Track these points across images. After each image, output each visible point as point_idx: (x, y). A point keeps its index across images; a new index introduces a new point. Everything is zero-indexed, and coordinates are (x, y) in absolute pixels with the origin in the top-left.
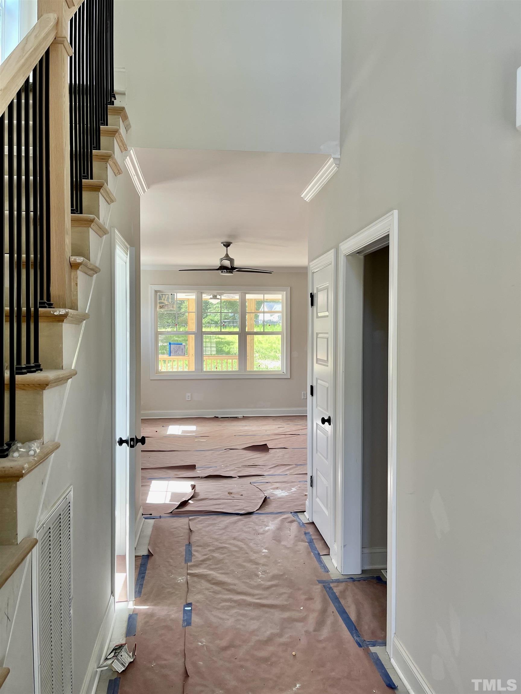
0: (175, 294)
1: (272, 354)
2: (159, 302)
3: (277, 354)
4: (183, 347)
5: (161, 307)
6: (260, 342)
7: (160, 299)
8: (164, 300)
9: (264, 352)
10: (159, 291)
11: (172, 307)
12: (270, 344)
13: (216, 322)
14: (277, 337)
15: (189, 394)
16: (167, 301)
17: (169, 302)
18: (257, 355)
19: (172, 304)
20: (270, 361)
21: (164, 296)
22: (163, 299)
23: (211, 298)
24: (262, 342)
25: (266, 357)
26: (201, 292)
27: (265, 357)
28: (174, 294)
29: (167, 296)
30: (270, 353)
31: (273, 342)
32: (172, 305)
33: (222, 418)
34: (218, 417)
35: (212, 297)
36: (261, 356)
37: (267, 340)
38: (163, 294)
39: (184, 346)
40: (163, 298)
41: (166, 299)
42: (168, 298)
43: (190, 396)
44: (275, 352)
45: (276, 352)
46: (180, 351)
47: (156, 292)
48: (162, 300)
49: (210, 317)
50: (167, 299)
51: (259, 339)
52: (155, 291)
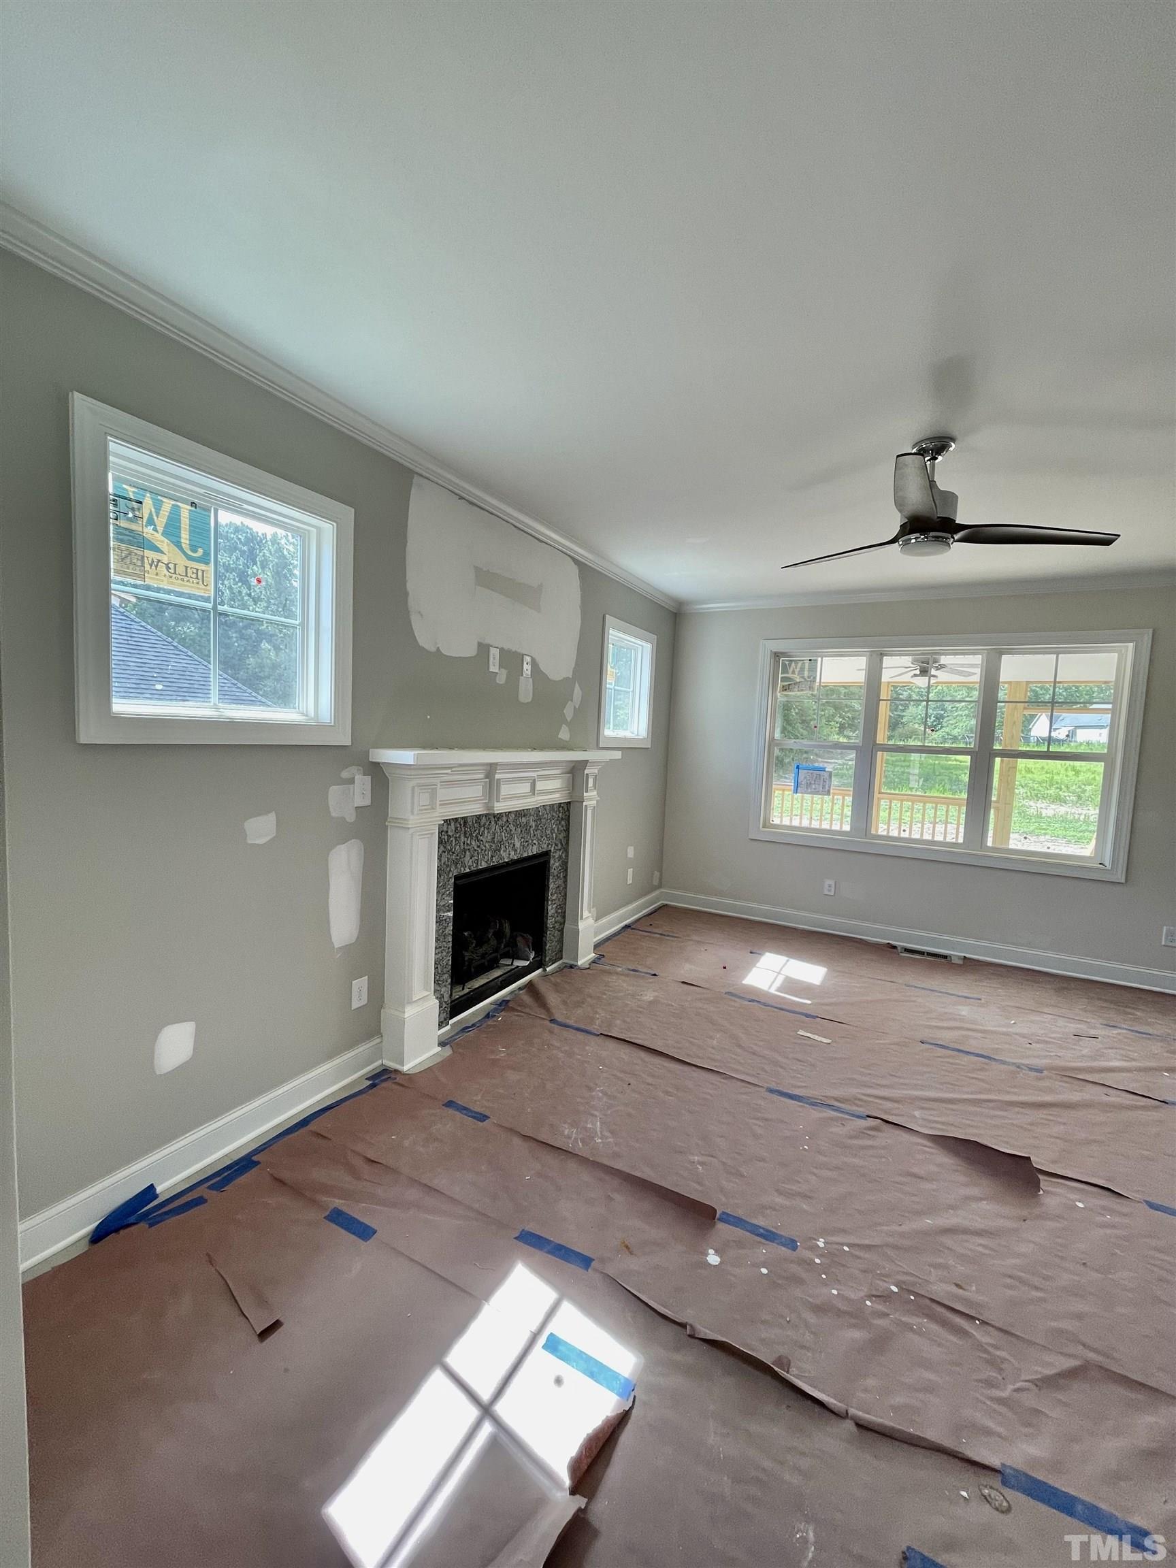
0: (819, 659)
1: (1051, 792)
2: (781, 678)
3: (1061, 793)
4: (826, 775)
5: (785, 689)
6: (1029, 771)
7: (785, 670)
8: (793, 672)
9: (1035, 787)
10: (784, 654)
11: (810, 687)
12: (1048, 775)
13: (955, 736)
14: (1063, 764)
15: (832, 882)
16: (798, 674)
17: (803, 677)
18: (1022, 790)
19: (811, 681)
20: (1047, 803)
21: (793, 664)
22: (791, 671)
23: (915, 675)
24: (1033, 770)
25: (1039, 795)
26: (881, 654)
27: (1036, 796)
28: (816, 660)
29: (800, 664)
30: (1048, 789)
31: (1055, 771)
32: (809, 683)
33: (907, 950)
34: (894, 947)
35: (918, 672)
36: (1029, 794)
37: (1043, 768)
38: (791, 661)
39: (828, 773)
40: (792, 669)
41: (797, 671)
42: (802, 669)
43: (833, 886)
44: (1057, 788)
45: (1061, 789)
46: (819, 784)
47: (777, 655)
48: (788, 673)
49: (947, 730)
50: (800, 671)
51: (1028, 766)
52: (775, 653)
